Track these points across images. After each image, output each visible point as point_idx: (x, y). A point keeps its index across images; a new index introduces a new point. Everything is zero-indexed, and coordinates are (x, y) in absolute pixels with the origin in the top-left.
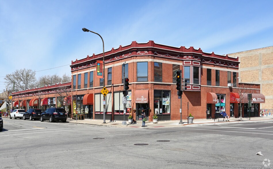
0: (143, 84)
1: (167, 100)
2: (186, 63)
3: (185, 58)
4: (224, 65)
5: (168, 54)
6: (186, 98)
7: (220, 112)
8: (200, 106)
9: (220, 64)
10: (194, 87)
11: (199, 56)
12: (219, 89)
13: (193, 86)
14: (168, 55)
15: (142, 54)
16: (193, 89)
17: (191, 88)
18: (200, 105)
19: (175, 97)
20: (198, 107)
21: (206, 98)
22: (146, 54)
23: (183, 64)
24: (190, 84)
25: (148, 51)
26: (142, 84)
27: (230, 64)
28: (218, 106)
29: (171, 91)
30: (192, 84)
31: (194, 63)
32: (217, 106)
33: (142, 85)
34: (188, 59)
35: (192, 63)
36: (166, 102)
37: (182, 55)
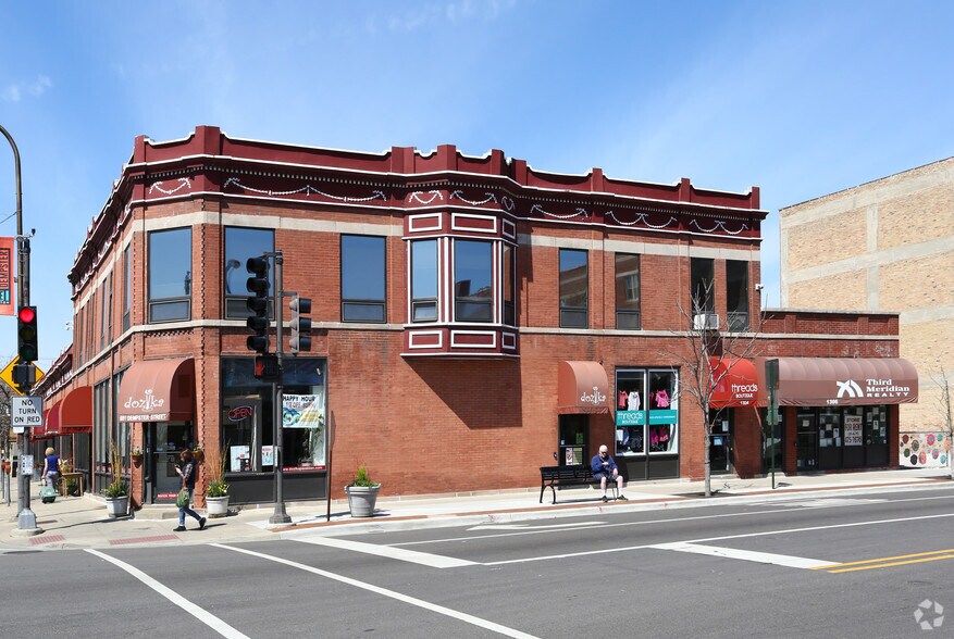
0: (171, 330)
1: (305, 406)
2: (416, 223)
3: (415, 203)
4: (669, 227)
5: (313, 184)
6: (428, 390)
7: (644, 454)
8: (515, 430)
9: (640, 223)
10: (459, 338)
11: (487, 190)
12: (636, 342)
13: (453, 332)
14: (311, 192)
15: (168, 195)
16: (453, 345)
17: (440, 345)
18: (518, 423)
19: (354, 387)
20: (501, 432)
21: (554, 388)
22: (185, 190)
23: (407, 233)
24: (440, 323)
25: (192, 176)
26: (165, 331)
27: (708, 224)
28: (636, 422)
29: (330, 361)
30: (447, 323)
31: (459, 221)
32: (624, 423)
33: (167, 337)
34: (426, 204)
35: (447, 223)
36: (303, 412)
37: (396, 190)
